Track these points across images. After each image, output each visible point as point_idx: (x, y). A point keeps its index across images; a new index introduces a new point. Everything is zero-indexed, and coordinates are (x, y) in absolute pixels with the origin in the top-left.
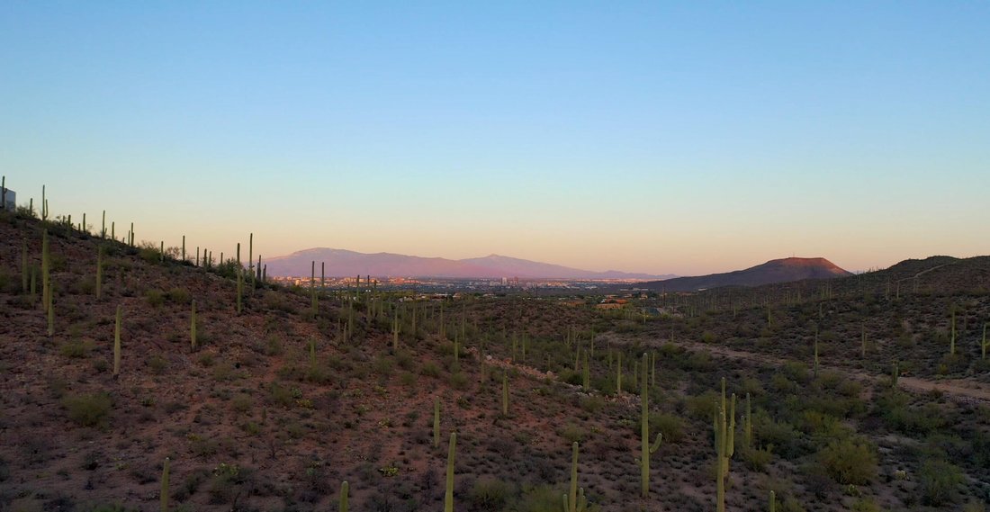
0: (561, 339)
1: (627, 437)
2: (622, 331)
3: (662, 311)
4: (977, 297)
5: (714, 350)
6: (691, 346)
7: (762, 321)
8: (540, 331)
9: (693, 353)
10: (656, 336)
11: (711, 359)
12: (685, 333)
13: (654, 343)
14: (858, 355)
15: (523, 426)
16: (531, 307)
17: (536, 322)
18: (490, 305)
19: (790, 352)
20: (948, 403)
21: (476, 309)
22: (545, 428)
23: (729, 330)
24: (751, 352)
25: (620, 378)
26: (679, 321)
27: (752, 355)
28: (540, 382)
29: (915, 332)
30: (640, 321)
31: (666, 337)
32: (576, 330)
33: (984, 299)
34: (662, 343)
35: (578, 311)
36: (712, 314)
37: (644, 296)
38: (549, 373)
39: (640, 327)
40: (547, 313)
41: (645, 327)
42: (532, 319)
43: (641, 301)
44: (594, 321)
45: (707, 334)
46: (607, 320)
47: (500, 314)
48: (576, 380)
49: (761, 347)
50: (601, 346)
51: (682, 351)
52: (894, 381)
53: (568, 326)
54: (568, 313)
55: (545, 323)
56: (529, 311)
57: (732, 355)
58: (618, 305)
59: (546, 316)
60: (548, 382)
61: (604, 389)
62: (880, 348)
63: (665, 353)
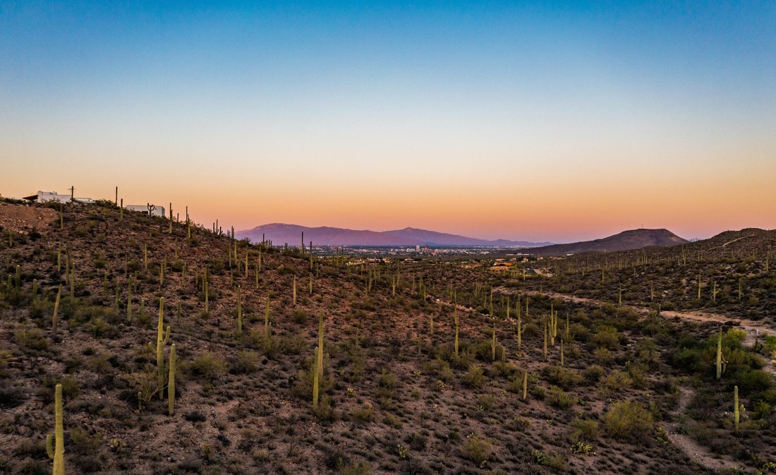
0: (470, 291)
1: (513, 334)
2: (509, 286)
3: (538, 272)
4: (731, 264)
5: (566, 298)
6: (553, 295)
7: (598, 279)
8: (455, 286)
9: (553, 299)
10: (531, 289)
11: (564, 302)
12: (550, 287)
13: (530, 293)
14: (649, 300)
15: (464, 329)
16: (447, 270)
17: (451, 280)
18: (419, 268)
19: (611, 298)
20: (681, 323)
21: (410, 272)
22: (474, 330)
23: (577, 285)
24: (588, 298)
25: (508, 310)
26: (547, 279)
27: (588, 300)
28: (467, 312)
29: (687, 286)
30: (521, 279)
31: (537, 290)
32: (479, 285)
33: (734, 266)
34: (535, 293)
35: (479, 273)
36: (569, 274)
37: (525, 260)
38: (471, 308)
39: (521, 283)
40: (459, 274)
41: (524, 283)
42: (449, 278)
43: (523, 264)
44: (490, 279)
45: (563, 287)
46: (499, 279)
47: (427, 275)
48: (485, 312)
49: (595, 295)
50: (498, 295)
51: (547, 298)
52: (658, 313)
53: (474, 283)
54: (472, 274)
55: (458, 281)
56: (446, 273)
57: (576, 300)
58: (507, 268)
59: (458, 276)
60: (471, 312)
61: (501, 315)
62: (664, 296)
63: (536, 300)
